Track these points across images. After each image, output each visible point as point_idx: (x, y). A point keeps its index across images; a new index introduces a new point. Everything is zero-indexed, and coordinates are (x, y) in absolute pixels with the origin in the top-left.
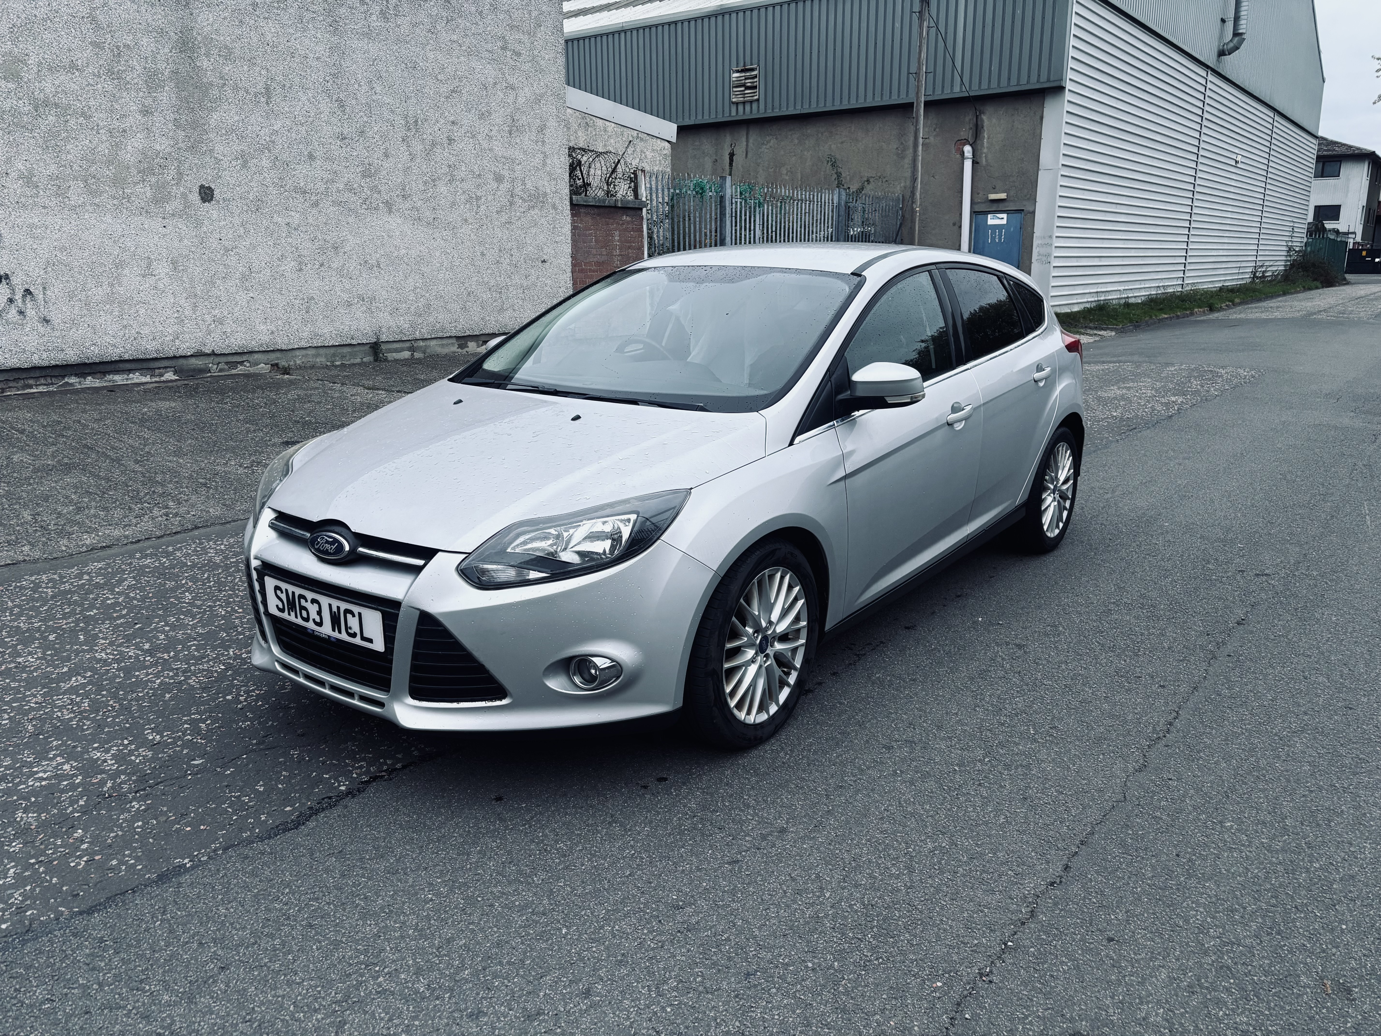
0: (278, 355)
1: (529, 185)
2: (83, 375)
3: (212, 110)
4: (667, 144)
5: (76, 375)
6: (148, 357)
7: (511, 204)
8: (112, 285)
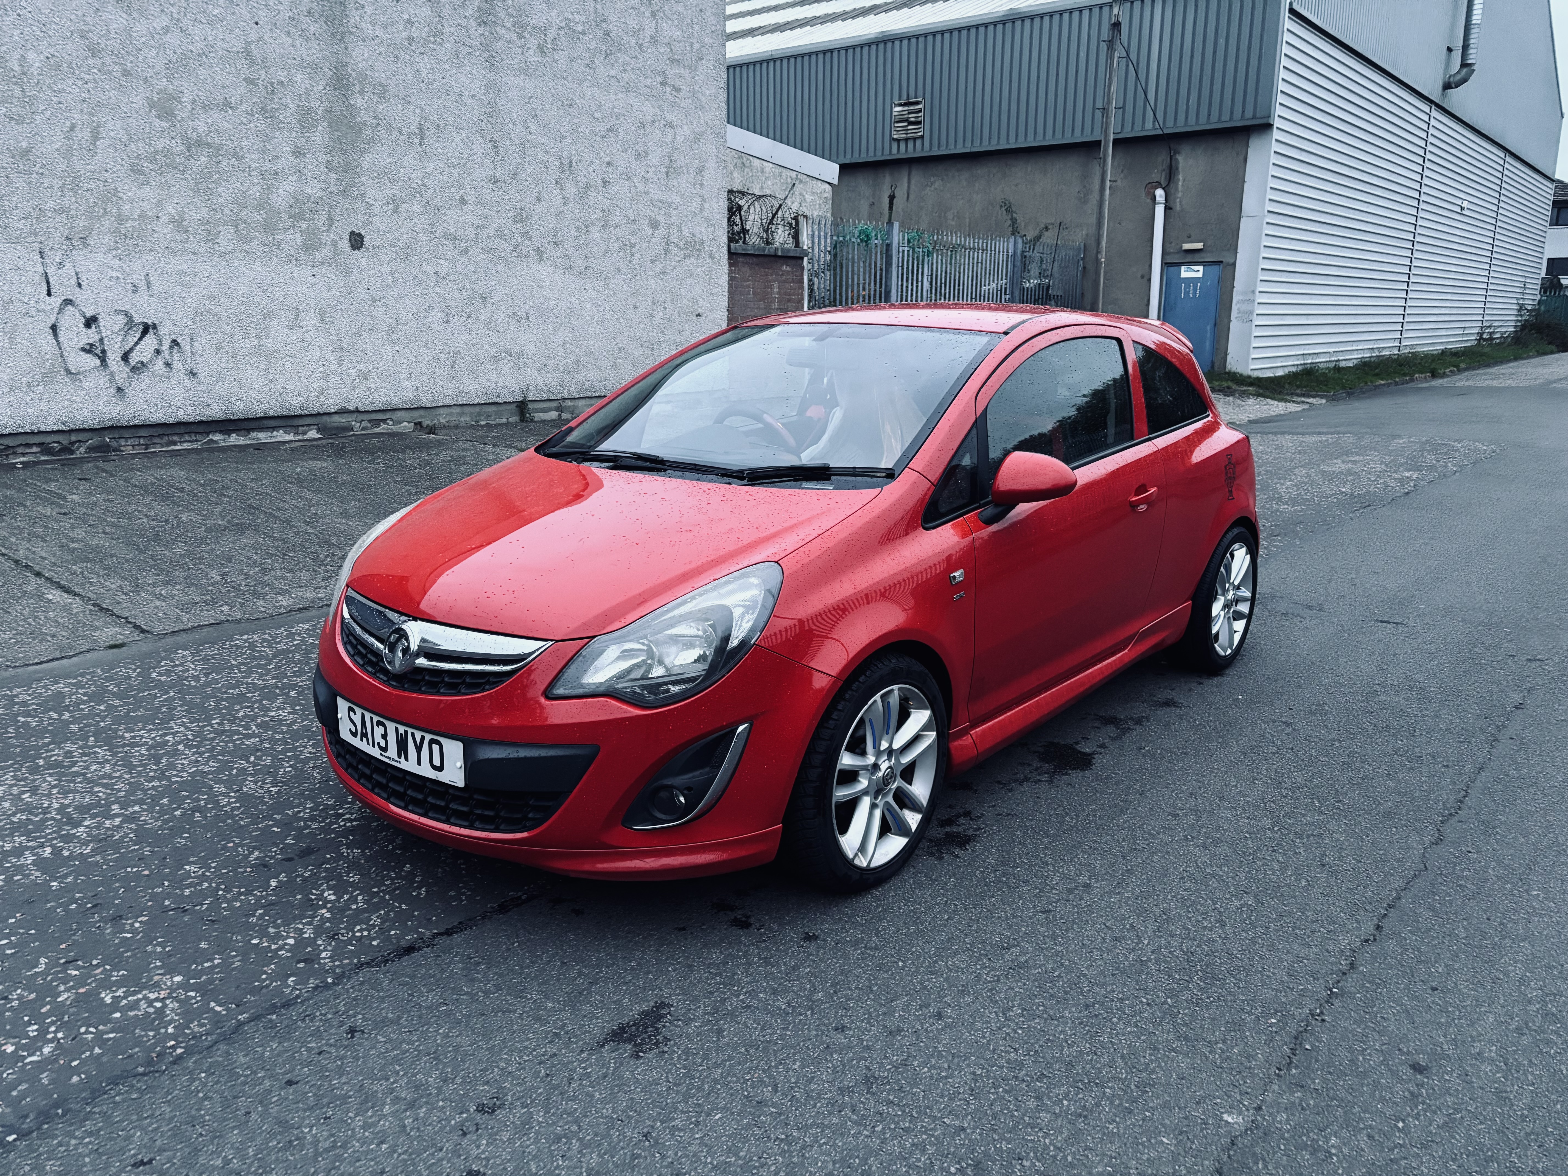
0: (422, 412)
1: (686, 232)
2: (228, 432)
3: (363, 152)
4: (827, 186)
5: (221, 432)
6: (292, 414)
7: (667, 252)
8: (259, 337)
